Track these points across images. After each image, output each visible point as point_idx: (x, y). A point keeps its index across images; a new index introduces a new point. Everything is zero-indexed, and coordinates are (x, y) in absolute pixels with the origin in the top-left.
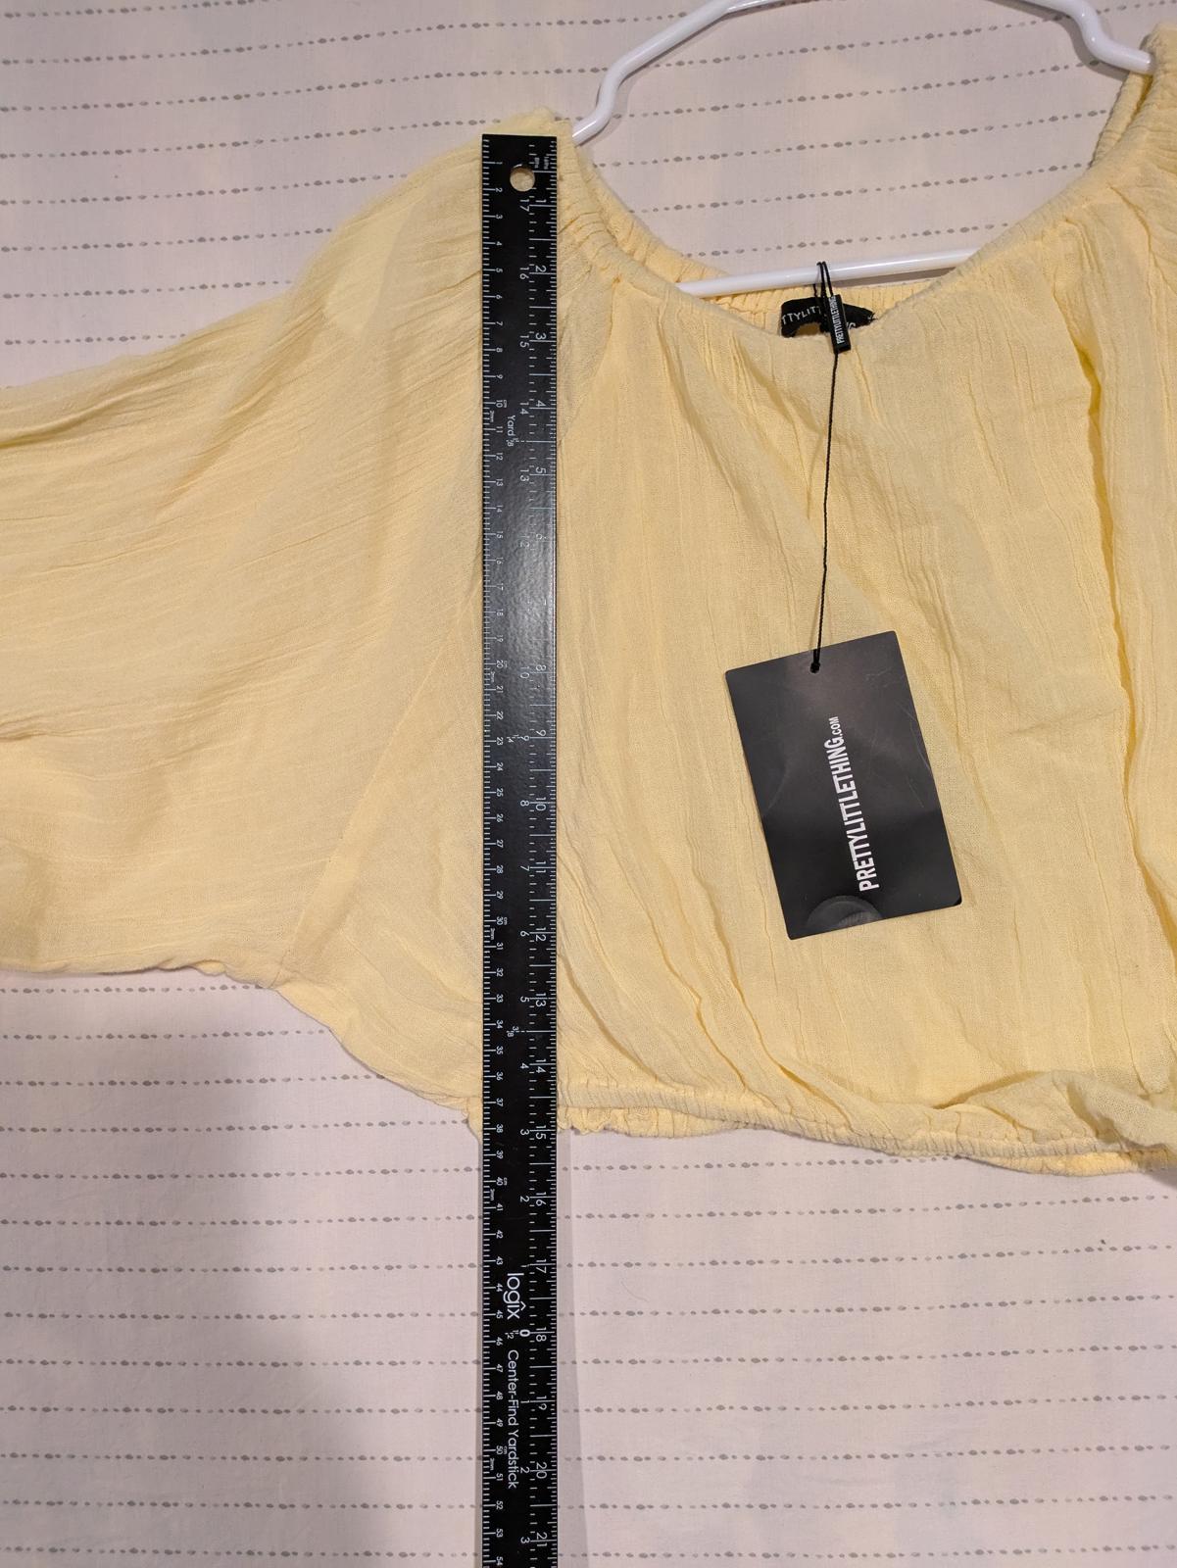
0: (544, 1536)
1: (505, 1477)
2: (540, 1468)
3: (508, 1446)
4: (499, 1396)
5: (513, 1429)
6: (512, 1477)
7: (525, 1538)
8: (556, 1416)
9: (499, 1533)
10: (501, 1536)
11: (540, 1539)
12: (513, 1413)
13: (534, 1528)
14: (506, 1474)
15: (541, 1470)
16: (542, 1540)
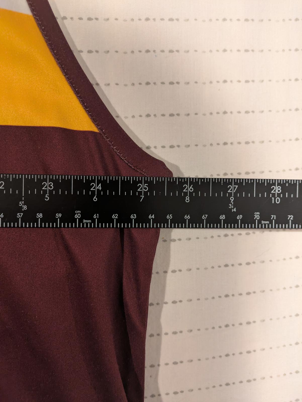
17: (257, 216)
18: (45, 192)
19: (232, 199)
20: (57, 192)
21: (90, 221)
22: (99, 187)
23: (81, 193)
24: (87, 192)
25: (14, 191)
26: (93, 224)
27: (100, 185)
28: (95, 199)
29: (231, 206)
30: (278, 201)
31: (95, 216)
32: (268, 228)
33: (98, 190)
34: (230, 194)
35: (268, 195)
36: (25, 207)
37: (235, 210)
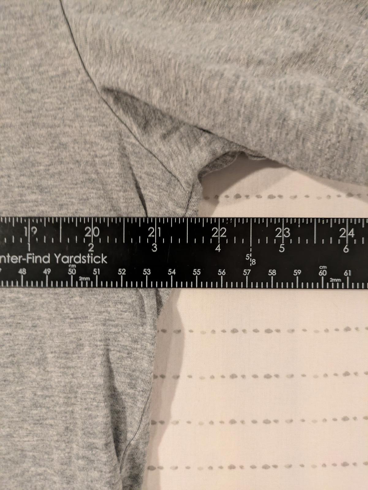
0: (151, 230)
1: (97, 266)
2: (90, 234)
3: (69, 264)
4: (23, 271)
5: (53, 259)
6: (97, 260)
7: (153, 247)
8: (43, 218)
9: (147, 272)
10: (149, 270)
11: (154, 234)
12: (38, 259)
13: (144, 240)
14: (94, 266)
15: (92, 232)
16: (154, 232)
18: (279, 240)
20: (295, 240)
21: (339, 280)
22: (351, 234)
23: (327, 241)
24: (335, 241)
25: (239, 240)
26: (343, 283)
27: (352, 230)
28: (346, 250)
31: (346, 273)
33: (350, 237)
36: (253, 262)
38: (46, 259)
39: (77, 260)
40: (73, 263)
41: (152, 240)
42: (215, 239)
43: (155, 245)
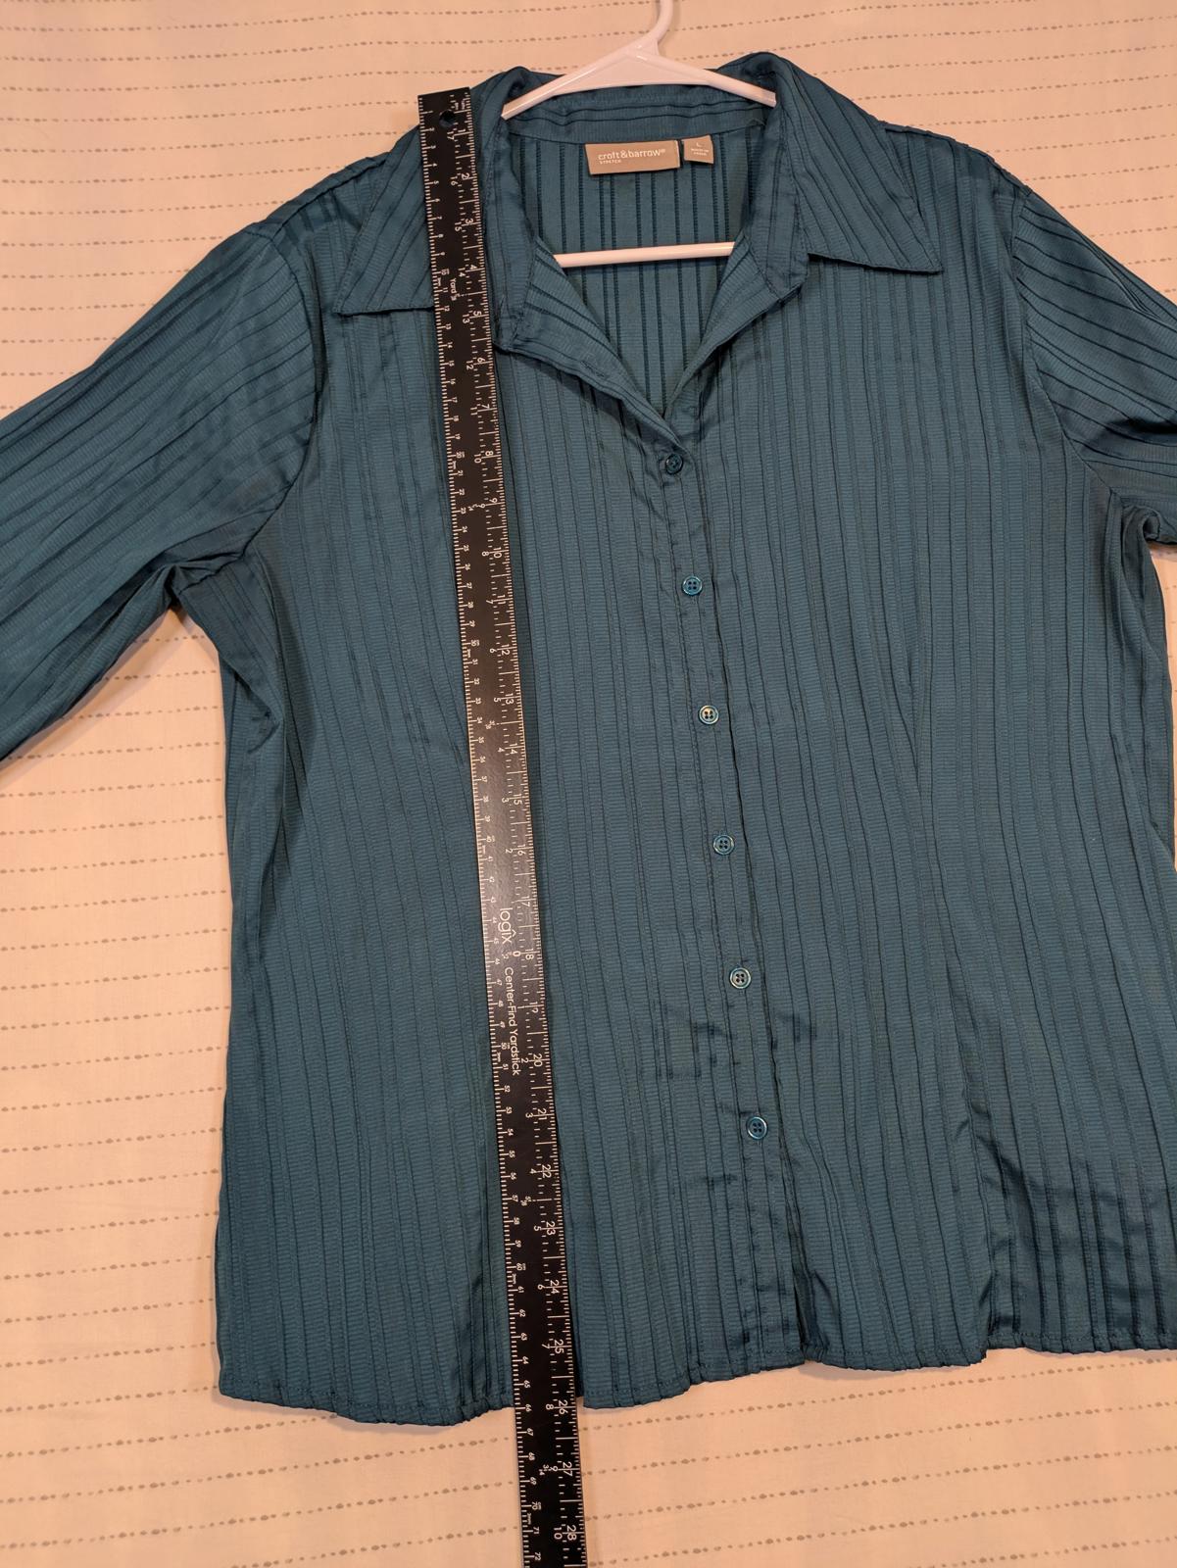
1: (511, 1066)
3: (510, 1043)
5: (513, 1029)
6: (515, 1066)
7: (529, 1113)
13: (535, 1105)
14: (511, 1064)
15: (538, 1060)
17: (537, 1506)
18: (544, 1225)
19: (555, 1469)
20: (545, 1240)
21: (515, 1283)
22: (555, 1291)
23: (546, 1269)
24: (548, 1276)
25: (541, 1189)
26: (512, 1286)
27: (557, 1291)
28: (541, 1287)
29: (546, 1467)
30: (558, 1536)
31: (521, 1288)
32: (523, 1524)
33: (551, 1289)
34: (560, 1466)
35: (564, 1521)
36: (524, 1204)
37: (542, 1474)
38: (512, 1023)
39: (514, 1049)
40: (511, 1046)
41: (536, 1112)
42: (540, 1168)
43: (531, 1116)
